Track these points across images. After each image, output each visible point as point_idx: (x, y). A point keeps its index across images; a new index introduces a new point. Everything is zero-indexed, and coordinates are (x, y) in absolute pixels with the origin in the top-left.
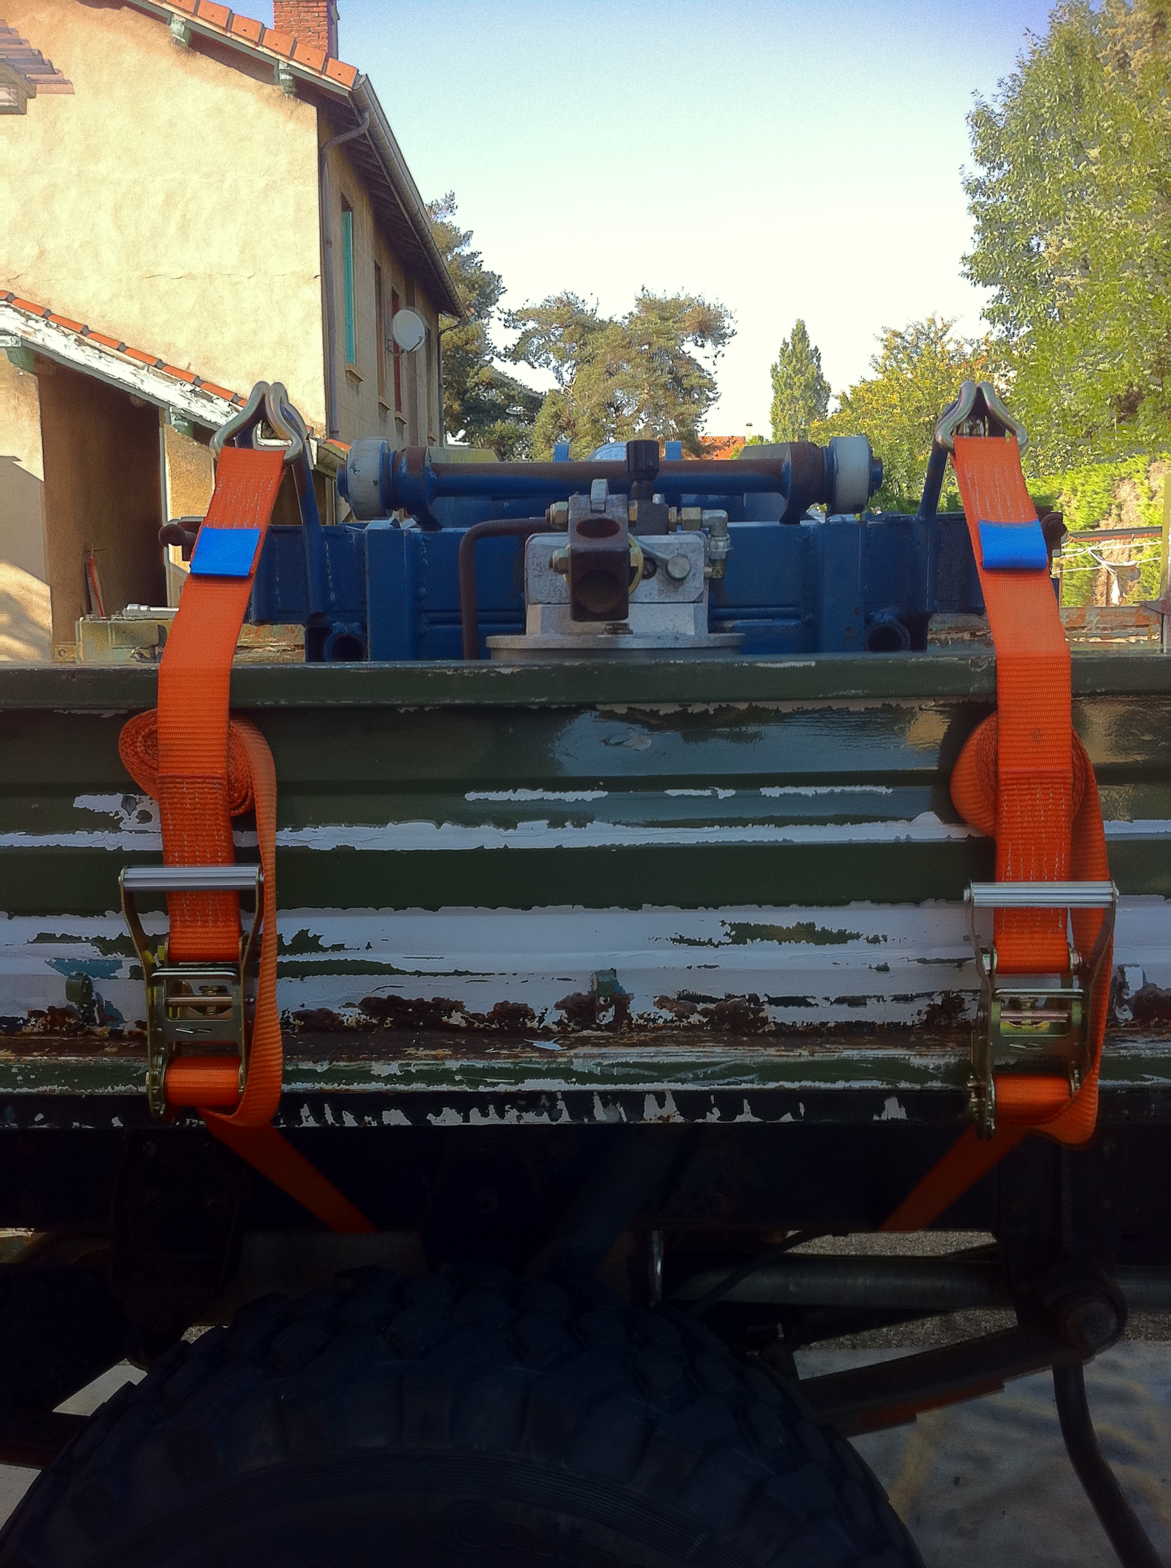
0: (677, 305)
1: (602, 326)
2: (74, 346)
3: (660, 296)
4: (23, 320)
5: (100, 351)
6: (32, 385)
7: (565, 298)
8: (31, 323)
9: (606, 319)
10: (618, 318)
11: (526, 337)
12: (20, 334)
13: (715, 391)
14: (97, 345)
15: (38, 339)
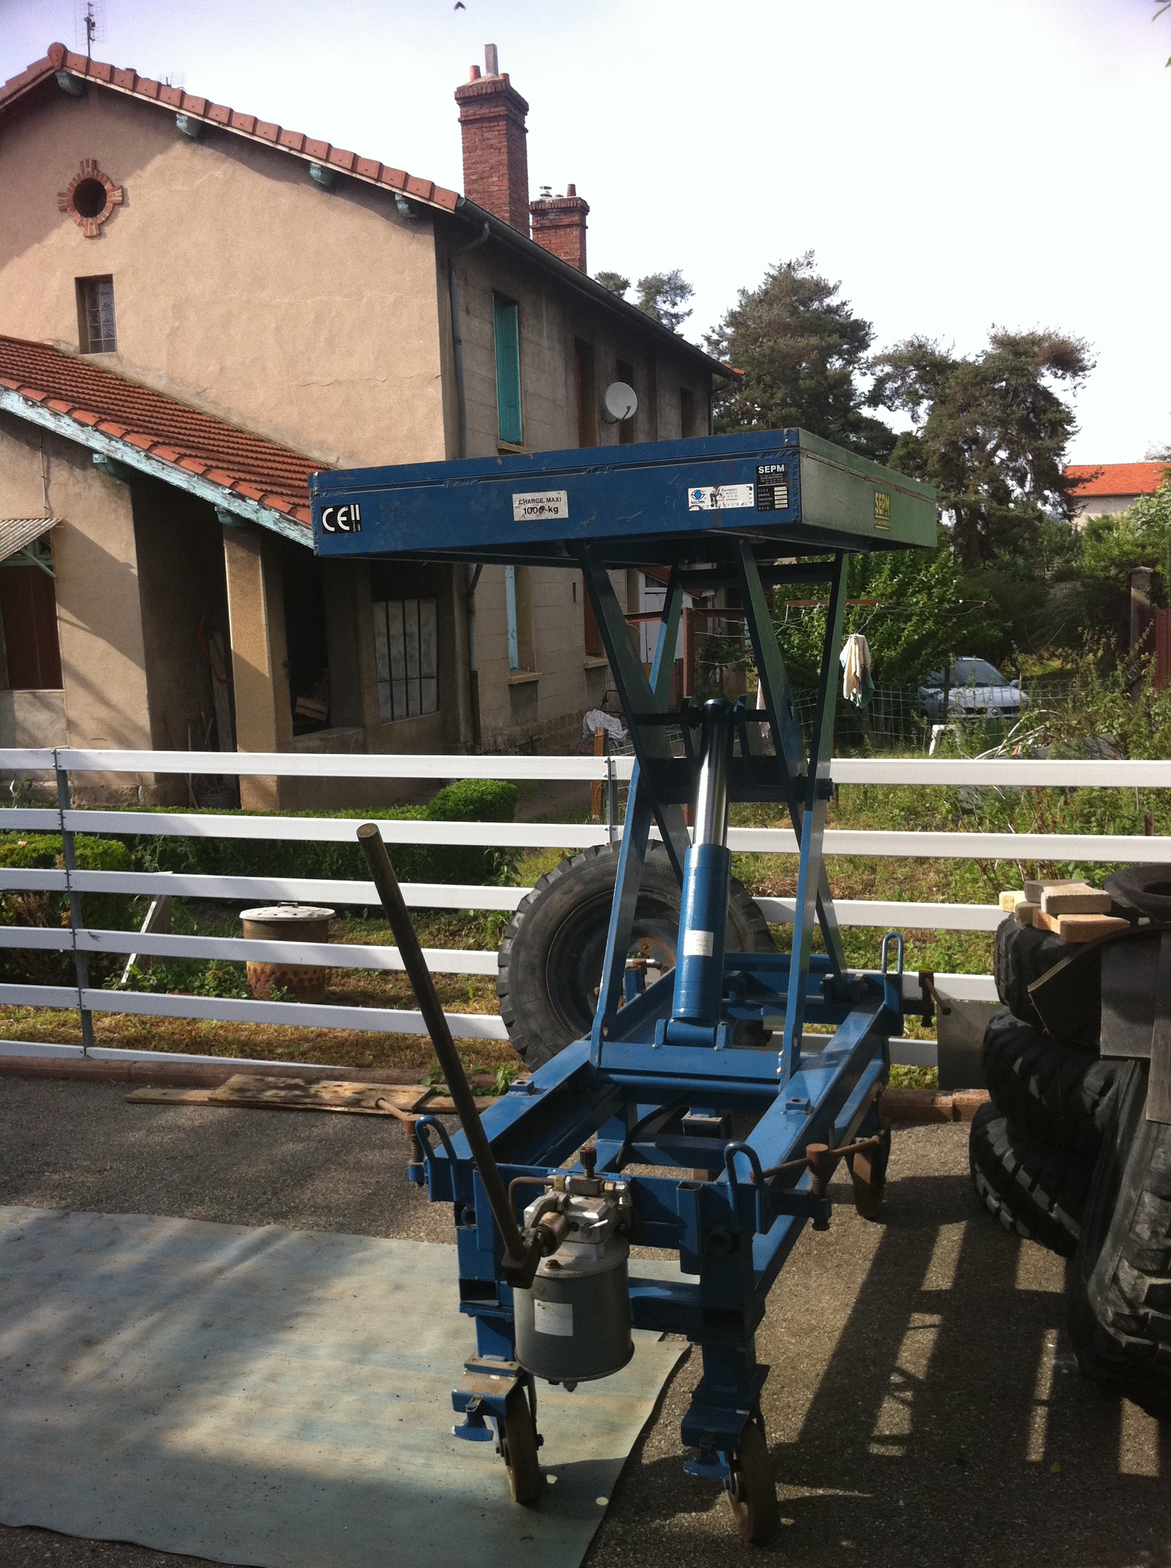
0: (1034, 341)
1: (955, 365)
2: (144, 460)
3: (1012, 332)
4: (107, 441)
5: (163, 464)
6: (127, 494)
7: (916, 342)
8: (113, 443)
9: (958, 360)
10: (971, 359)
11: (881, 382)
12: (105, 452)
13: (1074, 424)
14: (161, 459)
15: (118, 456)
